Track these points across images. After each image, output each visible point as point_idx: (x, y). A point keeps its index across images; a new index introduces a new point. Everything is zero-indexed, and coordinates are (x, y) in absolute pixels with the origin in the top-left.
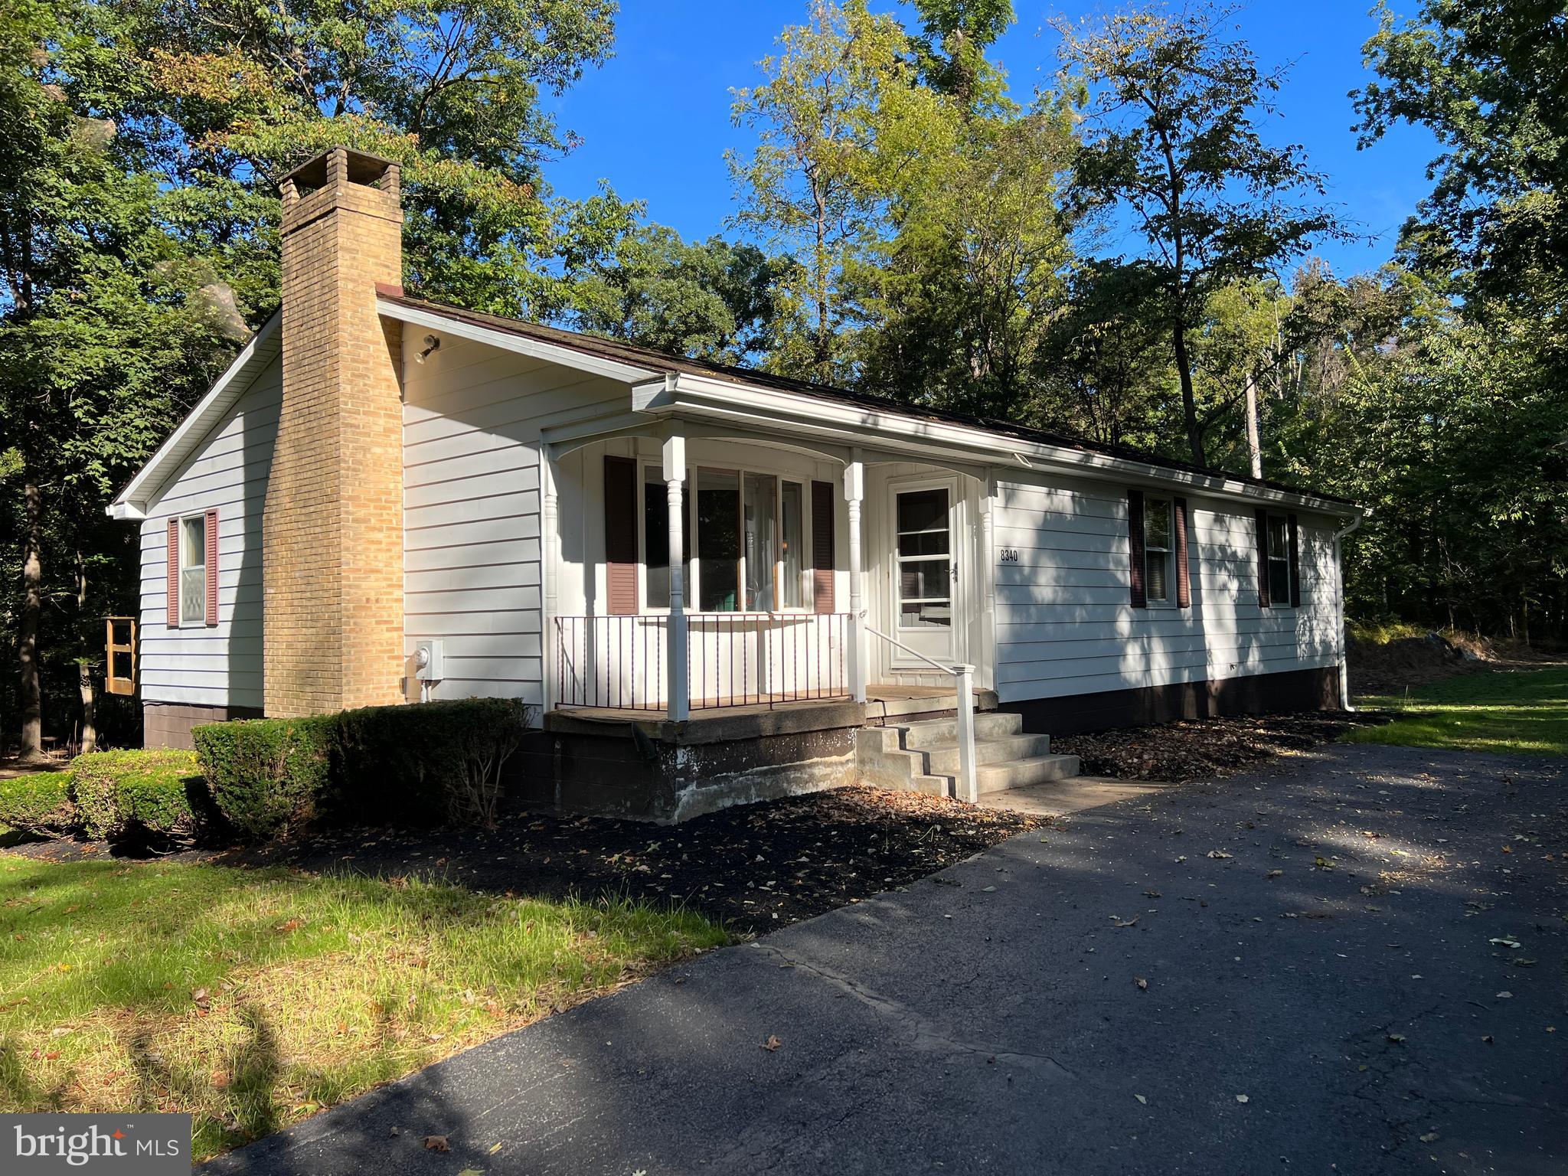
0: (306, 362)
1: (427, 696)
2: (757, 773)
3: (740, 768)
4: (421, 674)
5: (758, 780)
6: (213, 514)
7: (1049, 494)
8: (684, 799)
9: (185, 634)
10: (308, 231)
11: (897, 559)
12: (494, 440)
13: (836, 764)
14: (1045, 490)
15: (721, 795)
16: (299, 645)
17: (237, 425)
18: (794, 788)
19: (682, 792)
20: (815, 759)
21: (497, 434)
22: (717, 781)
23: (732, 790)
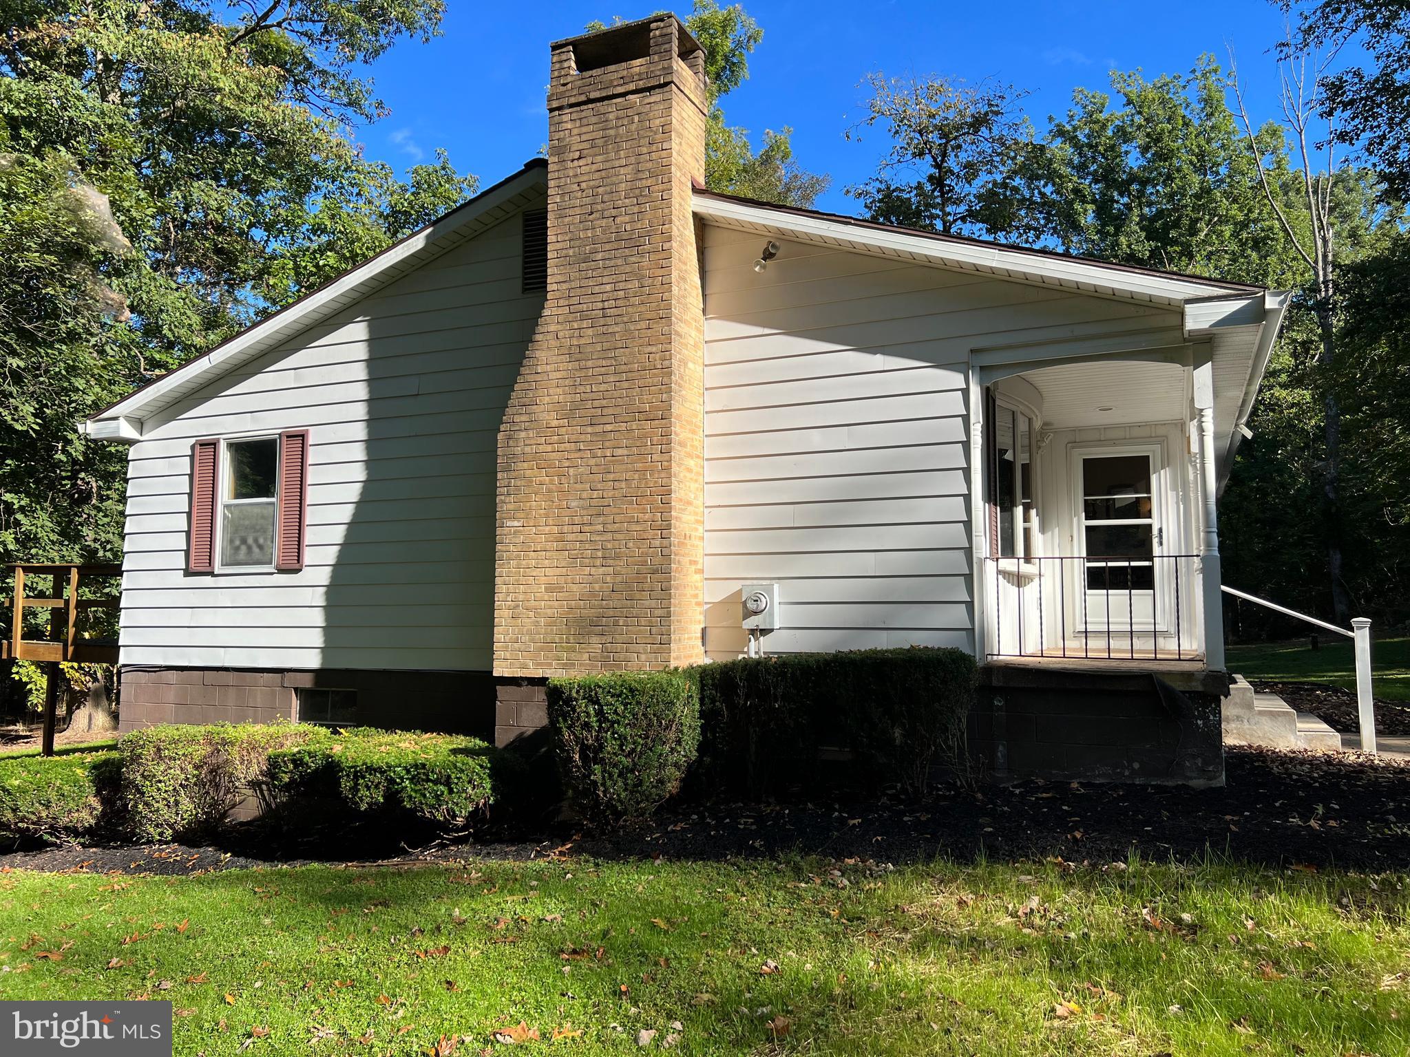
0: (600, 256)
1: (756, 649)
4: (751, 623)
6: (300, 437)
9: (222, 582)
10: (610, 107)
11: (1080, 523)
12: (879, 361)
16: (575, 588)
17: (357, 330)
21: (884, 353)
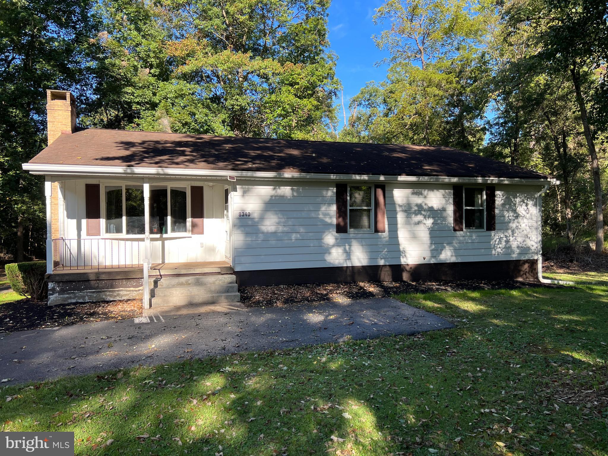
2: (89, 292)
3: (80, 290)
5: (89, 294)
7: (274, 189)
8: (52, 299)
13: (133, 291)
14: (272, 187)
15: (70, 298)
18: (109, 298)
19: (51, 296)
20: (121, 289)
22: (69, 294)
23: (76, 297)
